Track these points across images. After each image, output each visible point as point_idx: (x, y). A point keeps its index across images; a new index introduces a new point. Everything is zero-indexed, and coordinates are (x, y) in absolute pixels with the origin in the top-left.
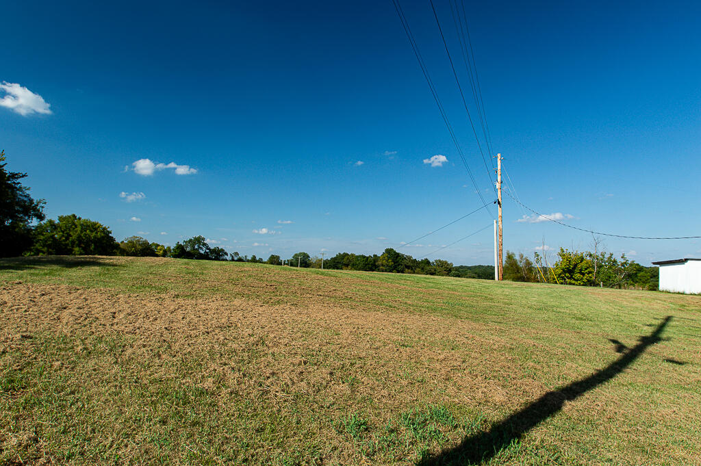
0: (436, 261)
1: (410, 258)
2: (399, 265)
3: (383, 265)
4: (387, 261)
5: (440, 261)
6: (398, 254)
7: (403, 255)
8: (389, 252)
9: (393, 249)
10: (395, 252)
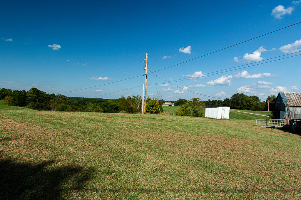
0: (59, 95)
1: (45, 93)
2: (40, 97)
3: (30, 96)
4: (33, 94)
5: (60, 95)
6: (39, 91)
7: (41, 91)
8: (34, 90)
9: (36, 88)
10: (37, 90)
